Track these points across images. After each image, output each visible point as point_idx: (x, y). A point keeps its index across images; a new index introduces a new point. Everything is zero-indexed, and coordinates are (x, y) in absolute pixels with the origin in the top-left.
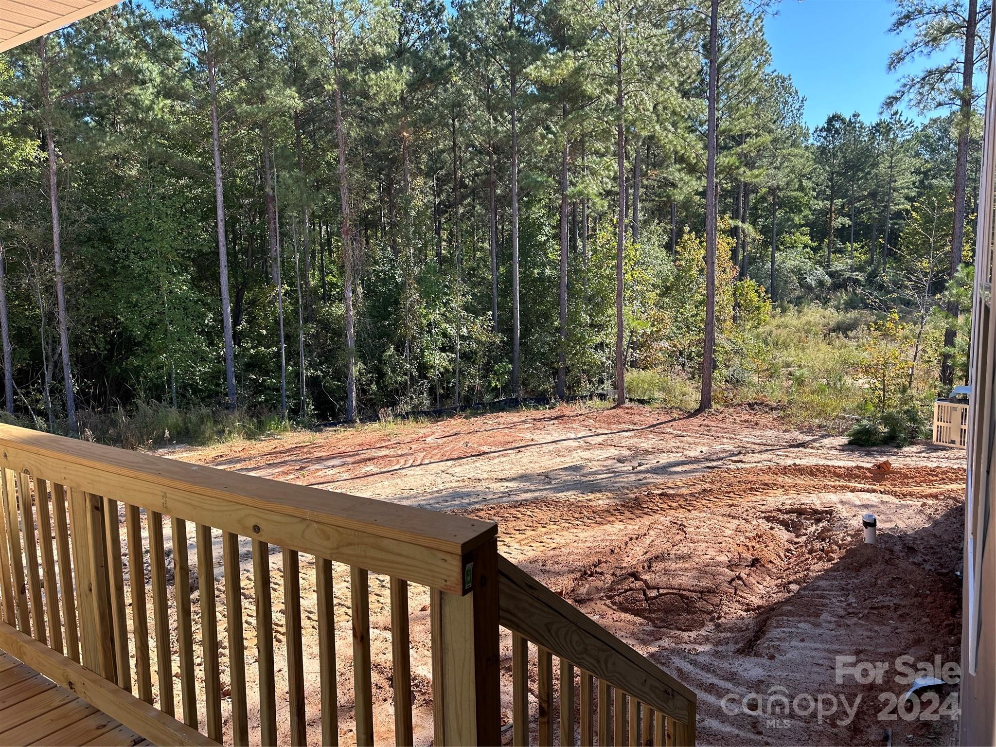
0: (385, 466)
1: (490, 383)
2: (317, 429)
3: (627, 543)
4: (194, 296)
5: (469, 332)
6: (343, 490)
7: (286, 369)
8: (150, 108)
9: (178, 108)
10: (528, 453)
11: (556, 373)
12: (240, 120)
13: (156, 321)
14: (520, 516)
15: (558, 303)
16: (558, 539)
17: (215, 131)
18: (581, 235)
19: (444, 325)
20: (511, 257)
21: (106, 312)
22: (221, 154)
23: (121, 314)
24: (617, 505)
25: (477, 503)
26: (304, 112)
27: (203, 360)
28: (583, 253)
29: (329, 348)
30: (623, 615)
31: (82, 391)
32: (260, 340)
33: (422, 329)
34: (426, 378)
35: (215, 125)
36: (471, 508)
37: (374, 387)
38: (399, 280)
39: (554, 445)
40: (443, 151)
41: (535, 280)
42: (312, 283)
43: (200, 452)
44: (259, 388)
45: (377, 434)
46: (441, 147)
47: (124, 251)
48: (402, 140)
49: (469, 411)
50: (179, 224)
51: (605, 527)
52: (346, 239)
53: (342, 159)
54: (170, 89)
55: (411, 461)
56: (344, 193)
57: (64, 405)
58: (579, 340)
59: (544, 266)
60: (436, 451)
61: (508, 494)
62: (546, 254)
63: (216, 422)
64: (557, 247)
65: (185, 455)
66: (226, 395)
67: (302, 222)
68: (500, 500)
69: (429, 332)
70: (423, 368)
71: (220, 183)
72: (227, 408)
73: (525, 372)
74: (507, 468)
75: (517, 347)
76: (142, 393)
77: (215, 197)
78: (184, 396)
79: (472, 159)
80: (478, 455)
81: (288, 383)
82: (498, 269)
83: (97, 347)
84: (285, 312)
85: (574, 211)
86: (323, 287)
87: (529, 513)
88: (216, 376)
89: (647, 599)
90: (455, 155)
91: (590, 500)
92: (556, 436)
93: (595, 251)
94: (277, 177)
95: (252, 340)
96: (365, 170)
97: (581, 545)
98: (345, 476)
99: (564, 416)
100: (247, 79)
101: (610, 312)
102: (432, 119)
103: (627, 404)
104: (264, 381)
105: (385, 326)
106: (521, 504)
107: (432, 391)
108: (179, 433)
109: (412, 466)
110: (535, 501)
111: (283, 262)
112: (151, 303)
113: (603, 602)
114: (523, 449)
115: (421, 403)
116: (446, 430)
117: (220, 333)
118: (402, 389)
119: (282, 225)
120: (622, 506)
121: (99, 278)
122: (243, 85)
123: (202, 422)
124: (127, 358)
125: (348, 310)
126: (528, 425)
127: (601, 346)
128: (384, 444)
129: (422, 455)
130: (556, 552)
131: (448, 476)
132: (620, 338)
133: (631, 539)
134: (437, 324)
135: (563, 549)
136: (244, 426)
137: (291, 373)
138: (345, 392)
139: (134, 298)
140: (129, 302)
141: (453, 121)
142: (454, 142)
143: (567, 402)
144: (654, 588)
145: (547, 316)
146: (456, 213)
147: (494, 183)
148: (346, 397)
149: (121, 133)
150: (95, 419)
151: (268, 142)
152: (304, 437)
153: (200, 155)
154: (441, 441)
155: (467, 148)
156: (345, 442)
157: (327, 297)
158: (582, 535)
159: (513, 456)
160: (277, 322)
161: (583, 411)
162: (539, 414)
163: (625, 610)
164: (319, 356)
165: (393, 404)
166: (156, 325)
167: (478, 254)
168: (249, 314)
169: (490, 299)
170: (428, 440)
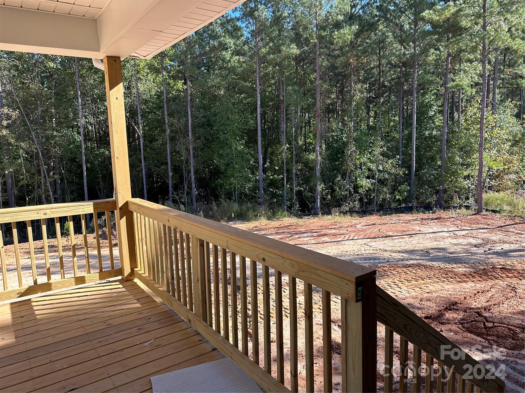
0: (333, 239)
1: (395, 198)
2: (300, 217)
3: (475, 294)
4: (246, 151)
5: (383, 168)
6: (312, 249)
7: (286, 186)
8: (229, 61)
9: (241, 60)
10: (417, 238)
11: (437, 192)
12: (269, 63)
13: (229, 163)
14: (409, 272)
15: (440, 151)
16: (431, 288)
17: (257, 70)
18: (457, 111)
19: (369, 164)
20: (411, 124)
21: (209, 159)
22: (260, 81)
23: (216, 160)
24: (471, 272)
25: (383, 262)
26: (300, 55)
27: (250, 181)
28: (458, 121)
29: (307, 176)
30: (469, 335)
31: (199, 194)
32: (275, 172)
33: (356, 166)
34: (358, 193)
35: (258, 67)
36: (379, 265)
37: (329, 197)
38: (345, 140)
39: (434, 235)
40: (373, 68)
41: (426, 138)
42: (300, 143)
43: (247, 225)
44: (274, 195)
45: (330, 222)
46: (372, 66)
47: (217, 130)
48: (350, 64)
49: (382, 212)
50: (241, 116)
51: (462, 284)
52: (318, 119)
53: (318, 78)
54: (238, 51)
55: (347, 237)
56: (318, 96)
57: (192, 200)
58: (453, 173)
59: (433, 129)
60: (362, 233)
61: (403, 260)
62: (434, 123)
63: (254, 211)
64: (442, 118)
65: (240, 225)
66: (259, 198)
67: (297, 112)
68: (397, 263)
69: (361, 168)
70: (356, 188)
71: (259, 95)
72: (259, 204)
73: (418, 191)
74: (403, 245)
75: (413, 177)
76: (223, 196)
77: (257, 102)
78: (241, 198)
79: (390, 71)
80: (386, 237)
81: (287, 193)
82: (403, 132)
83: (206, 175)
84: (287, 158)
85: (453, 96)
86: (305, 145)
87: (414, 271)
88: (255, 189)
89: (486, 327)
90: (380, 69)
91: (453, 268)
92: (435, 229)
93: (466, 120)
94: (286, 90)
95: (272, 171)
96: (330, 82)
97: (446, 292)
98: (313, 242)
99: (441, 218)
100: (273, 42)
101: (475, 156)
102: (367, 51)
103: (484, 212)
104: (276, 192)
105: (336, 165)
106: (410, 266)
107: (361, 200)
108: (238, 215)
109: (348, 240)
110: (419, 265)
111: (287, 133)
112: (227, 154)
113: (457, 326)
114: (414, 235)
115: (354, 207)
116: (368, 222)
117: (257, 168)
118: (345, 198)
119: (287, 115)
120: (474, 272)
121: (206, 143)
122: (271, 45)
123: (248, 211)
124: (217, 180)
125: (317, 156)
126: (418, 222)
127: (467, 177)
128: (333, 227)
129: (353, 234)
130: (429, 295)
131: (367, 246)
132: (480, 172)
133: (478, 292)
134: (365, 164)
135: (433, 293)
136: (266, 213)
137: (288, 188)
138: (314, 199)
139: (221, 152)
140: (219, 154)
141: (380, 51)
142: (379, 63)
143: (444, 210)
144: (491, 322)
145: (433, 159)
146: (379, 102)
147: (403, 83)
148: (315, 202)
149: (217, 74)
150: (204, 207)
151: (281, 72)
152: (293, 220)
153: (250, 82)
154: (364, 228)
155: (387, 65)
156: (313, 225)
157: (307, 150)
158: (447, 287)
159: (407, 239)
160: (283, 163)
161: (454, 215)
162: (425, 216)
163: (471, 332)
164: (302, 180)
165: (340, 206)
166: (230, 164)
167: (392, 124)
168: (270, 159)
169: (397, 149)
170: (357, 226)
